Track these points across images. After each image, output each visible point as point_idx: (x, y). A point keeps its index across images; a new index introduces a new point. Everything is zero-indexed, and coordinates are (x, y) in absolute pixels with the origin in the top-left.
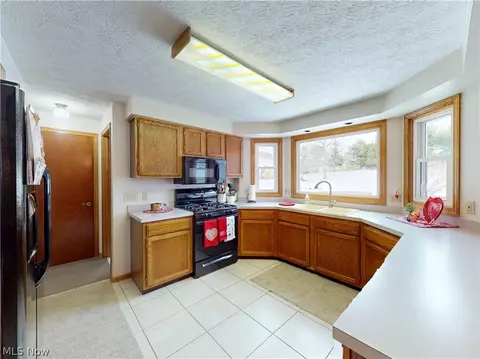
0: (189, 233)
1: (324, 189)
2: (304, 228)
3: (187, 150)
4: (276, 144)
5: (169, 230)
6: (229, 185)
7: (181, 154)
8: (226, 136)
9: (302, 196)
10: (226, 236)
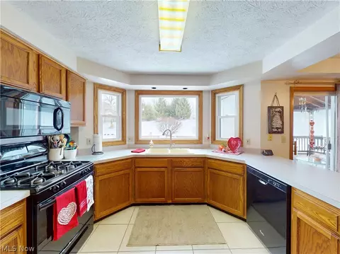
0: (22, 233)
2: (163, 169)
4: (120, 95)
6: (66, 136)
8: (67, 71)
9: (147, 142)
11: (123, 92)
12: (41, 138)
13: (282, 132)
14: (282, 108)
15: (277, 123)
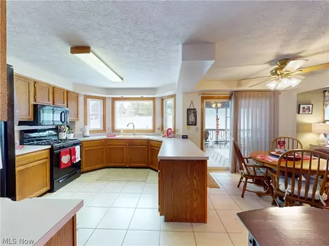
0: (48, 161)
1: (131, 127)
2: (124, 146)
3: (38, 100)
4: (102, 101)
5: (32, 160)
6: (68, 126)
7: (32, 102)
8: (68, 92)
9: (119, 131)
10: (75, 159)
11: (104, 99)
12: (54, 127)
13: (195, 124)
14: (194, 109)
15: (192, 119)
